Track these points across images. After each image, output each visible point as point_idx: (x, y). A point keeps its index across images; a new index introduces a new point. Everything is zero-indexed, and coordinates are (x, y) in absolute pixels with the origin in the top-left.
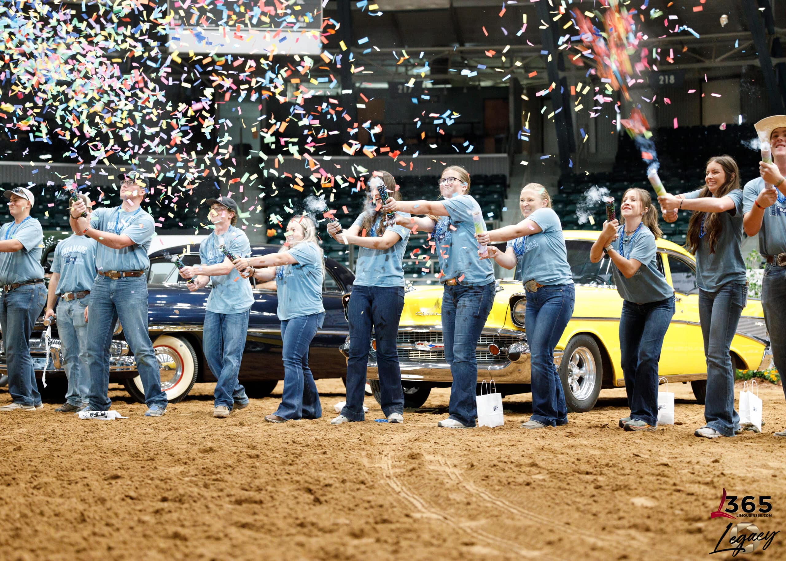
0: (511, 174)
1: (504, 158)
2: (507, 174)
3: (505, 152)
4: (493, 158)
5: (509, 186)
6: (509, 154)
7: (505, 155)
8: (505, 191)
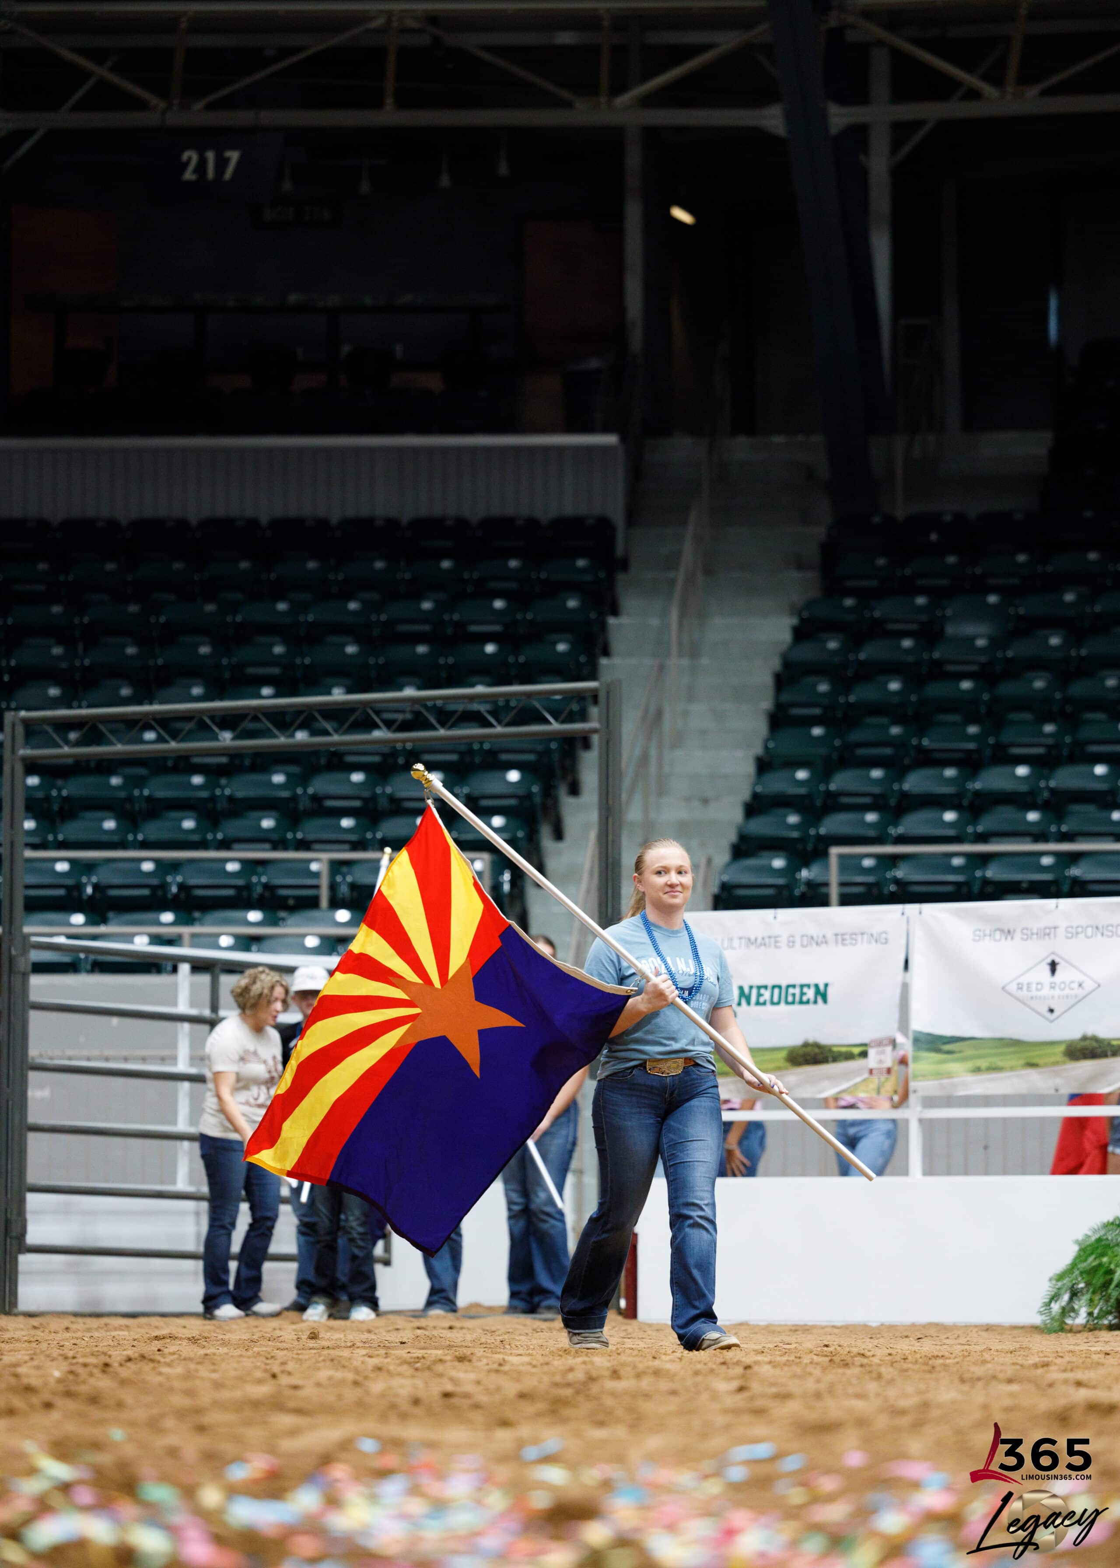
0: (632, 518)
1: (605, 450)
2: (618, 517)
3: (606, 429)
4: (560, 450)
5: (624, 565)
6: (624, 439)
7: (611, 439)
8: (611, 584)
